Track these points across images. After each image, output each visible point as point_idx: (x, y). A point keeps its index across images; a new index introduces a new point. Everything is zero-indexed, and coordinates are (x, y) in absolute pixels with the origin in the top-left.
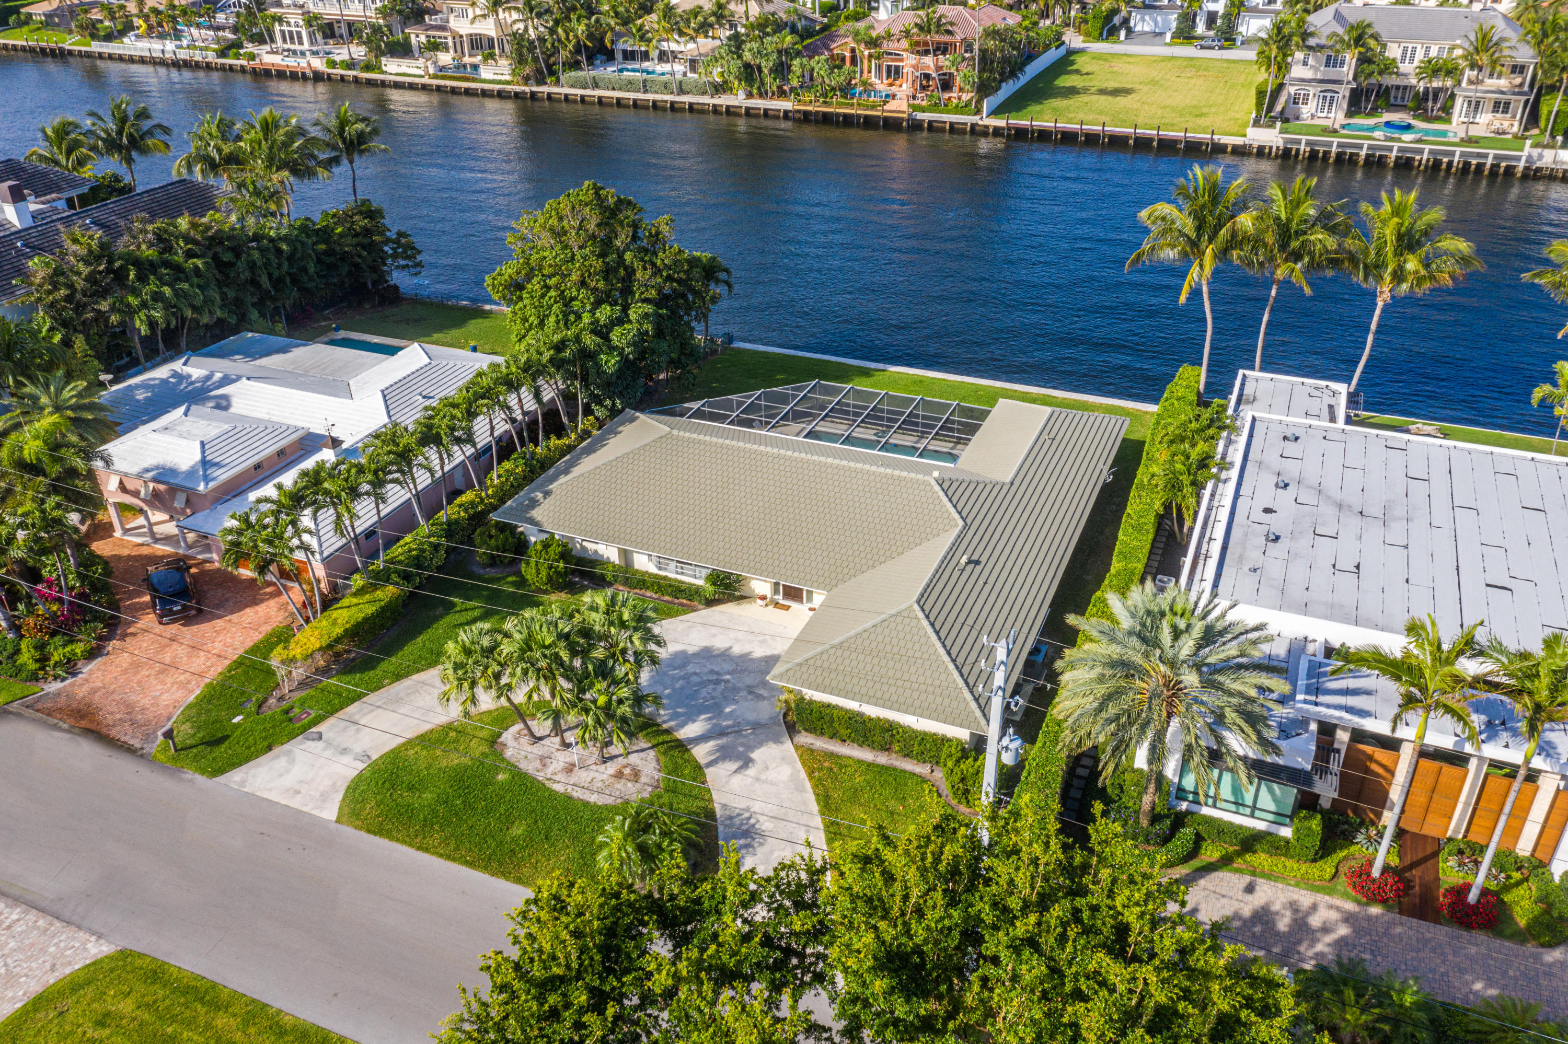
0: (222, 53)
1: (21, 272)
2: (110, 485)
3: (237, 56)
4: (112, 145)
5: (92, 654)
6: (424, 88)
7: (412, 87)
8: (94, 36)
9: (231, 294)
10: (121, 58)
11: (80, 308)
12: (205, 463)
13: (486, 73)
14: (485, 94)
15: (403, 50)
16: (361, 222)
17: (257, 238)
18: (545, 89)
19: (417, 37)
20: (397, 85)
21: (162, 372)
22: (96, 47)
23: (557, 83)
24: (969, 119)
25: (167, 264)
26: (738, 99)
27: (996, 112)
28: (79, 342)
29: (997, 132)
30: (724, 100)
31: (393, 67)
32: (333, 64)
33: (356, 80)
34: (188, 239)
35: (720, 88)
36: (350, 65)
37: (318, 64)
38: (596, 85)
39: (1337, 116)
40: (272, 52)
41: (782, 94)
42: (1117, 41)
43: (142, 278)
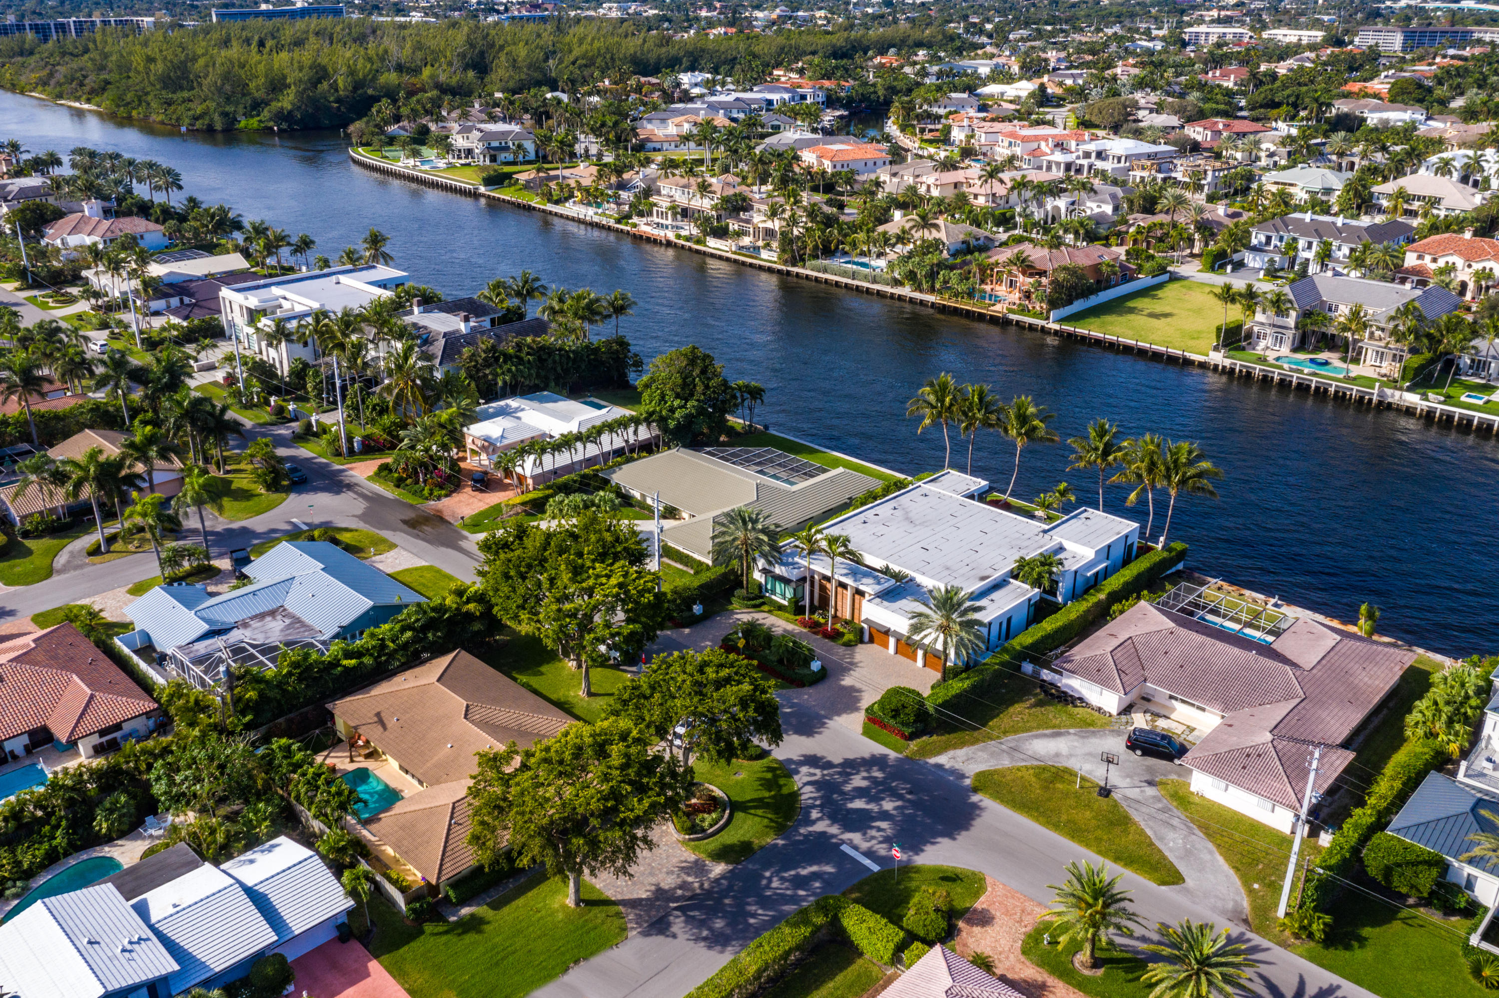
0: (619, 221)
1: (460, 353)
2: (469, 440)
3: (627, 224)
4: (518, 294)
5: (447, 496)
6: (728, 259)
7: (720, 258)
8: (549, 201)
9: (543, 373)
10: (561, 216)
11: (478, 371)
12: (502, 437)
13: (765, 254)
14: (761, 268)
15: (721, 233)
16: (615, 347)
17: (560, 349)
18: (795, 270)
19: (733, 226)
20: (713, 256)
21: (502, 403)
22: (550, 207)
23: (804, 267)
24: (1040, 322)
25: (517, 357)
26: (906, 291)
27: (1061, 321)
28: (473, 385)
29: (1056, 333)
30: (898, 291)
31: (714, 244)
32: (679, 237)
33: (690, 249)
34: (529, 347)
35: (897, 283)
36: (688, 239)
37: (671, 235)
38: (825, 271)
39: (1285, 350)
40: (647, 224)
41: (932, 290)
42: (1225, 273)
43: (505, 362)
